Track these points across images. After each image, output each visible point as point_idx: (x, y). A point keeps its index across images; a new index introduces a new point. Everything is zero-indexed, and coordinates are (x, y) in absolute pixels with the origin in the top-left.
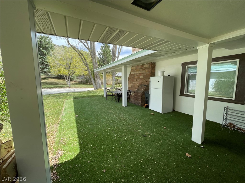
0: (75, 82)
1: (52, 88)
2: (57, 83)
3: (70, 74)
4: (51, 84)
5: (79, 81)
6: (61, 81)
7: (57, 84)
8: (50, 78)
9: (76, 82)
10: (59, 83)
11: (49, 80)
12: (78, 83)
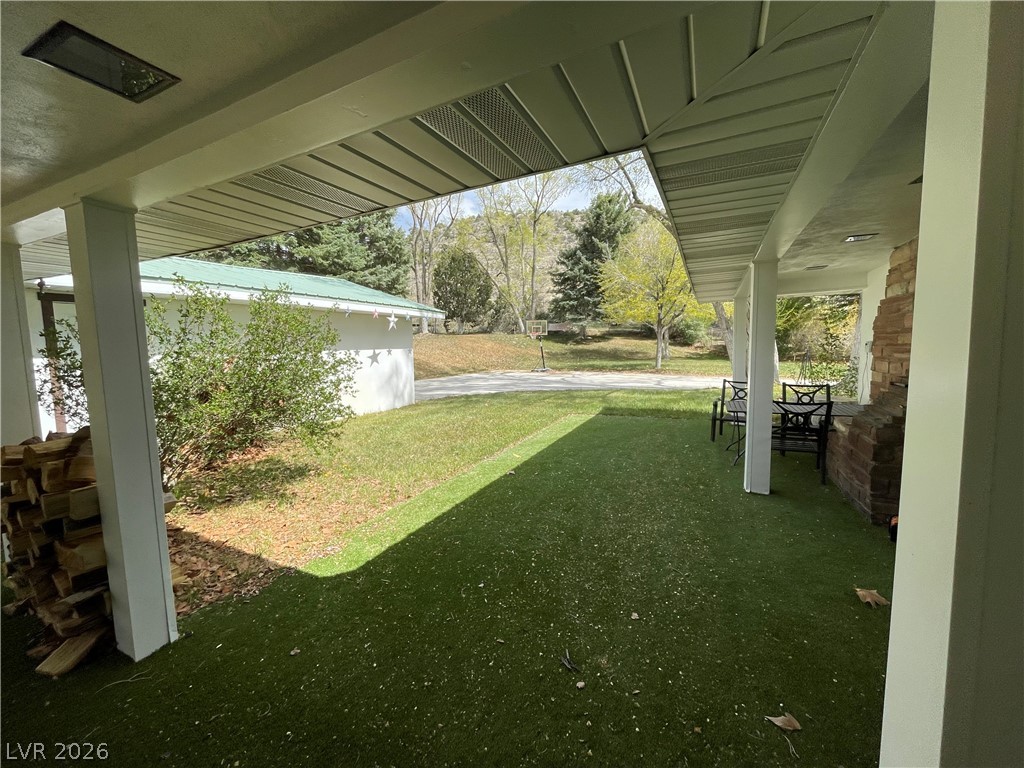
0: (699, 351)
1: (601, 369)
2: (631, 353)
3: (662, 316)
4: (614, 355)
5: (715, 347)
6: (647, 345)
7: (631, 355)
8: (619, 334)
9: (702, 348)
10: (637, 353)
11: (613, 341)
12: (709, 354)
